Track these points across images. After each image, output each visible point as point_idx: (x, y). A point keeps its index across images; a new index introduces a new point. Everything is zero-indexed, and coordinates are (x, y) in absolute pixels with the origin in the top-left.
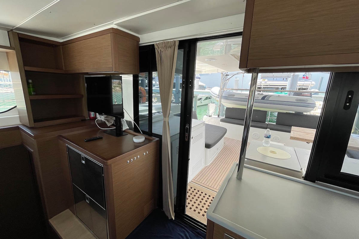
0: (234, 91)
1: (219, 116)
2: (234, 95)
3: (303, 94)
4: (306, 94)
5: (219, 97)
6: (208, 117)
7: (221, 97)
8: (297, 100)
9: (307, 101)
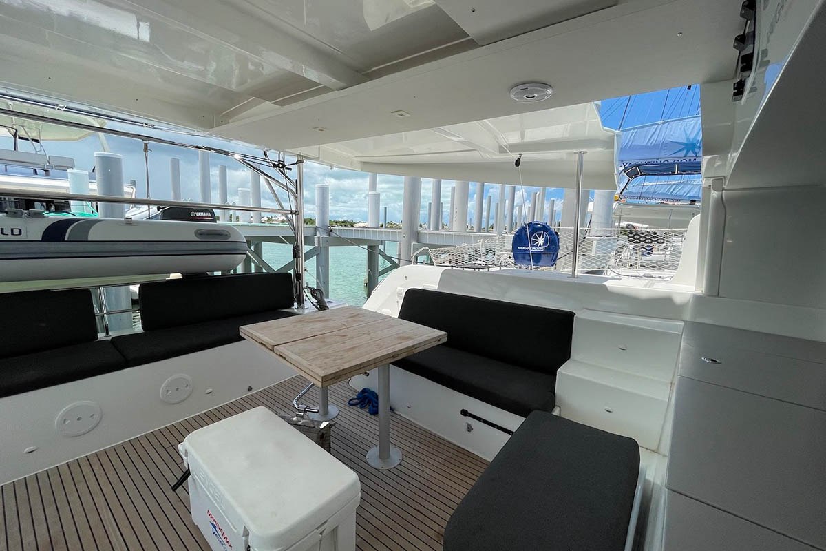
3: (192, 214)
4: (202, 214)
8: (201, 233)
9: (227, 236)
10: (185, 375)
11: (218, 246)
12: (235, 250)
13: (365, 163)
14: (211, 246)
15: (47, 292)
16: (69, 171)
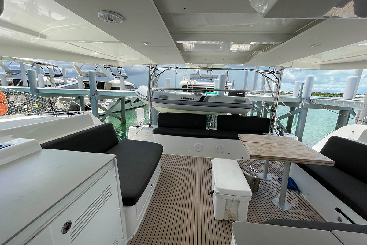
0: (167, 91)
1: (150, 125)
2: (167, 97)
3: (237, 94)
4: (240, 94)
5: (148, 99)
6: (136, 128)
7: (151, 99)
8: (236, 101)
9: (245, 102)
10: (223, 145)
11: (241, 105)
12: (247, 107)
13: (323, 64)
14: (239, 105)
15: (199, 114)
16: (215, 79)
